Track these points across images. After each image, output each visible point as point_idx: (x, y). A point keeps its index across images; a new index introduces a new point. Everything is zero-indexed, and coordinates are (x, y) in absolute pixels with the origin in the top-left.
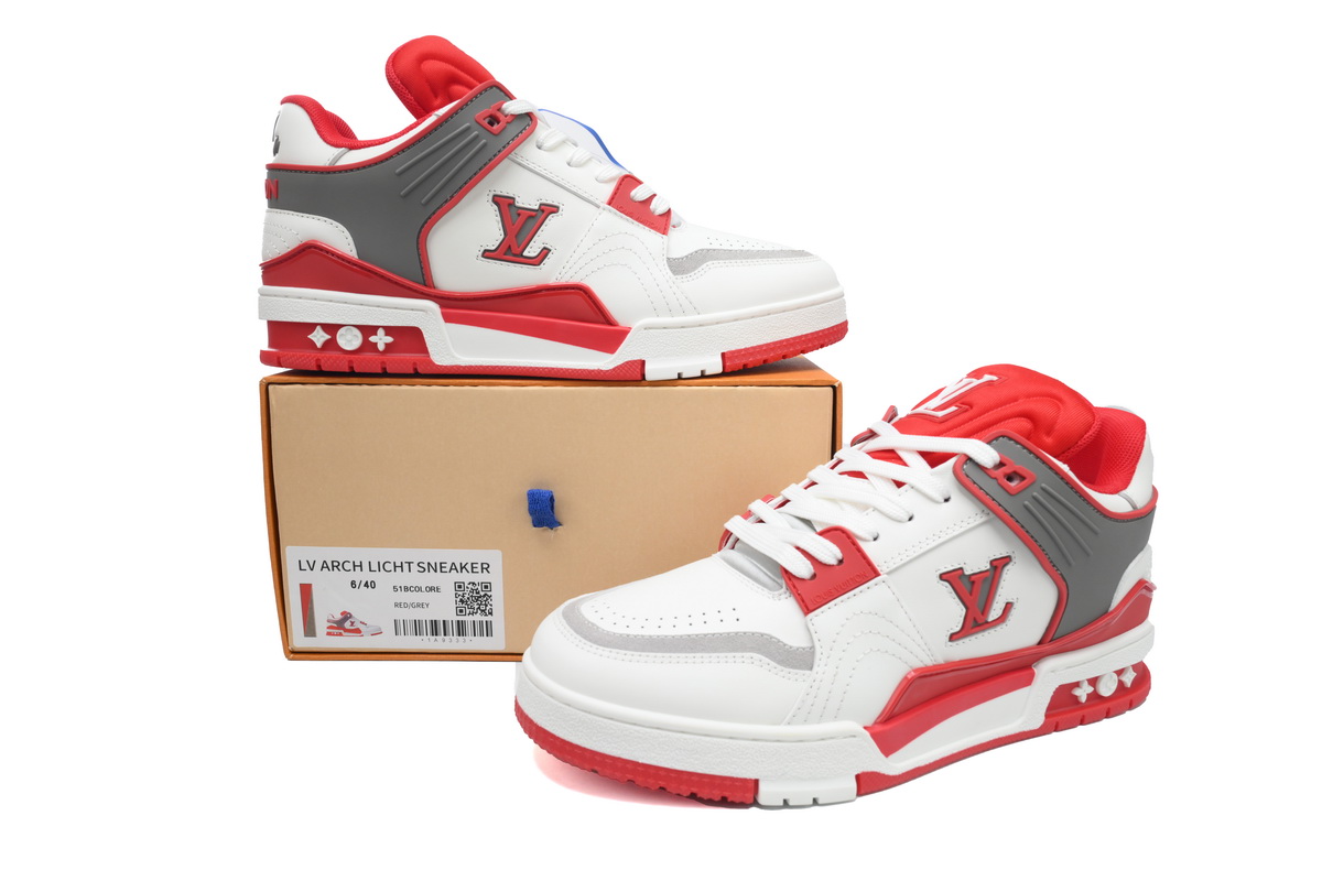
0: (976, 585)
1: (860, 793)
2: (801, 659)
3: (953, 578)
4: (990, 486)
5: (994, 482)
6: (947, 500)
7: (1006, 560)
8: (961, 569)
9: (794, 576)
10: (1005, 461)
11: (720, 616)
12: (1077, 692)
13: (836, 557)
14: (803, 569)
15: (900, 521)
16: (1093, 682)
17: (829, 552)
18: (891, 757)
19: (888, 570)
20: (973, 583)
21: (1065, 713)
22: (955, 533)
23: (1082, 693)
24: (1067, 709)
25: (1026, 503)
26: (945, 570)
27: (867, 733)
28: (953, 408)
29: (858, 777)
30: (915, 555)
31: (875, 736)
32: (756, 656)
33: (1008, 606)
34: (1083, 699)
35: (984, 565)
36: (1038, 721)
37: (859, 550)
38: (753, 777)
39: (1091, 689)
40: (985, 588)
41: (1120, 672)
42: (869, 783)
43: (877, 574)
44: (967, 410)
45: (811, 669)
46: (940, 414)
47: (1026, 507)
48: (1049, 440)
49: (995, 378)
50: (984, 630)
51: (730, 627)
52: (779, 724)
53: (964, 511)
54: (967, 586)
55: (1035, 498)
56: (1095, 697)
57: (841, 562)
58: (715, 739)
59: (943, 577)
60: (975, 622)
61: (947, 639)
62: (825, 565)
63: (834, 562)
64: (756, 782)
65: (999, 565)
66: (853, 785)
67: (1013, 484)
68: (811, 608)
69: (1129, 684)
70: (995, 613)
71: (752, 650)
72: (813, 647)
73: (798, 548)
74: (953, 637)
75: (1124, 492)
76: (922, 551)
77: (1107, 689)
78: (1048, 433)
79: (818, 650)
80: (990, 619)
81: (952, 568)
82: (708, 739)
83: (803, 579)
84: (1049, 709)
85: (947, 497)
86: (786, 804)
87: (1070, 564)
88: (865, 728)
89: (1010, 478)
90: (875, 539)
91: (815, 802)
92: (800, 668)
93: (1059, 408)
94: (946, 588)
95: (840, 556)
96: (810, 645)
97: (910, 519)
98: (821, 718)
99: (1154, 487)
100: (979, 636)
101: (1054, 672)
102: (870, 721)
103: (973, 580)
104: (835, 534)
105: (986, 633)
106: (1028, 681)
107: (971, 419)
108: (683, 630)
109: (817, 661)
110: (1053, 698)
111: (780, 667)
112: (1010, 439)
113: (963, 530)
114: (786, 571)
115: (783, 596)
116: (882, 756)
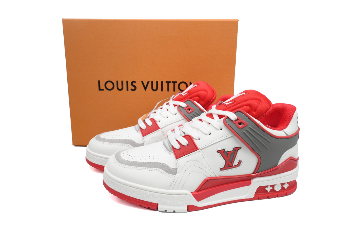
0: (229, 155)
1: (188, 210)
2: (173, 172)
3: (222, 152)
4: (233, 126)
5: (235, 125)
6: (221, 129)
7: (239, 148)
8: (224, 150)
9: (175, 148)
10: (238, 119)
11: (154, 158)
12: (266, 189)
13: (186, 144)
14: (177, 146)
15: (206, 135)
16: (273, 186)
17: (185, 142)
18: (199, 202)
19: (201, 148)
20: (228, 154)
21: (263, 194)
22: (222, 139)
23: (269, 189)
24: (263, 193)
25: (244, 131)
26: (219, 150)
27: (191, 194)
28: (231, 102)
29: (188, 206)
30: (210, 145)
31: (193, 195)
32: (160, 169)
33: (240, 162)
34: (269, 191)
35: (232, 149)
36: (252, 196)
37: (193, 142)
38: (157, 203)
39: (271, 188)
40: (232, 156)
41: (282, 184)
42: (191, 208)
43: (197, 149)
44: (234, 103)
45: (176, 174)
46: (227, 104)
47: (244, 133)
48: (254, 113)
49: (245, 94)
50: (232, 168)
51: (156, 161)
52: (165, 189)
53: (225, 133)
54: (226, 155)
55: (247, 130)
56: (273, 190)
57: (188, 145)
58: (146, 191)
59: (218, 152)
60: (229, 165)
61: (220, 169)
62: (183, 145)
63: (186, 145)
64: (157, 204)
65: (236, 149)
66: (186, 208)
67: (241, 126)
68: (178, 158)
69: (286, 188)
70: (236, 163)
71: (159, 168)
72: (177, 169)
73: (177, 140)
74: (221, 169)
75: (284, 130)
76: (212, 144)
77: (278, 188)
78: (255, 111)
79: (178, 169)
80: (234, 165)
81: (221, 149)
82: (144, 191)
83: (177, 149)
84: (256, 193)
85: (221, 128)
86: (166, 211)
87: (260, 151)
88: (191, 193)
89: (240, 124)
90: (199, 139)
91: (174, 212)
92: (173, 174)
93: (260, 103)
94: (219, 155)
95: (187, 143)
96: (176, 168)
97: (210, 134)
98: (177, 189)
99: (299, 127)
100: (231, 169)
101: (257, 182)
102: (193, 191)
103: (228, 153)
104: (188, 137)
105: (233, 169)
106: (249, 184)
107: (234, 106)
108: (143, 160)
109: (177, 173)
110: (257, 190)
111: (166, 173)
112: (241, 112)
113: (224, 138)
114: (173, 147)
115: (172, 153)
116: (197, 201)
